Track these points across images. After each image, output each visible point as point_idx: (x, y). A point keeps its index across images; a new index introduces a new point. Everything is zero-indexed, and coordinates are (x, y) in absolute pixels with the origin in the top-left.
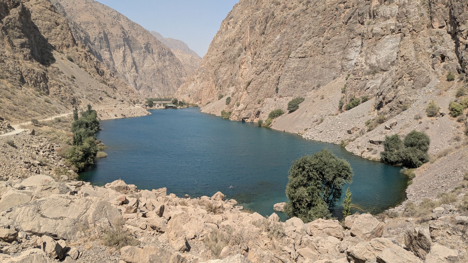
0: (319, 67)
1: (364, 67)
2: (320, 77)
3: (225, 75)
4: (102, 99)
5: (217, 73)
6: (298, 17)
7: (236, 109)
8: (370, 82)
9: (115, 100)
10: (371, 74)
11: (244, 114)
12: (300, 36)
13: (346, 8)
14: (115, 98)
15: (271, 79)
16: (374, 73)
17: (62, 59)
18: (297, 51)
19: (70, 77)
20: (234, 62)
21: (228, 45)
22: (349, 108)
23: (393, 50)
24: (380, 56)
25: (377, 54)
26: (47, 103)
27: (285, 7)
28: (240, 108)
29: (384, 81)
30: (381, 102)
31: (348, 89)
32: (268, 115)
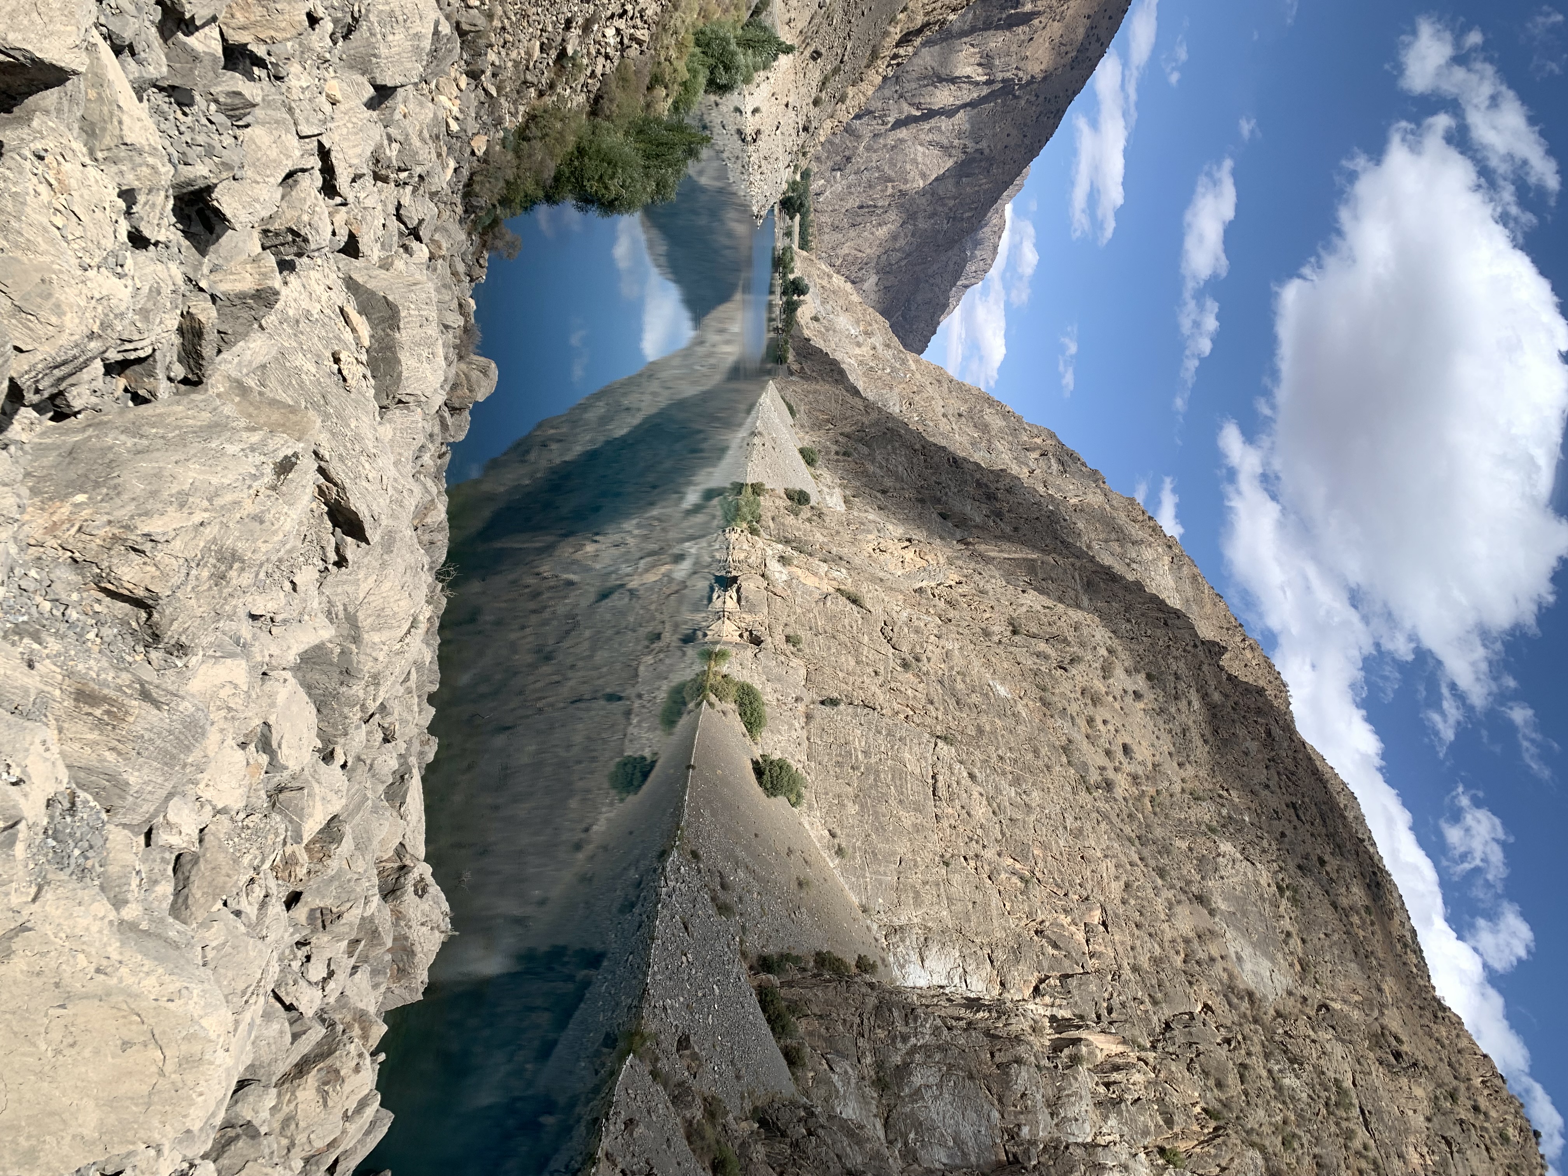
0: (902, 848)
1: (899, 1045)
2: (870, 855)
4: (814, 59)
6: (1064, 759)
7: (769, 552)
8: (850, 1071)
9: (811, 101)
10: (877, 1073)
11: (752, 586)
12: (1004, 773)
13: (1090, 930)
14: (816, 102)
15: (867, 681)
16: (881, 1084)
18: (957, 766)
22: (765, 997)
23: (951, 1144)
24: (936, 1098)
25: (940, 1086)
27: (1096, 701)
28: (774, 567)
29: (853, 1132)
30: (784, 1135)
31: (831, 993)
32: (749, 681)
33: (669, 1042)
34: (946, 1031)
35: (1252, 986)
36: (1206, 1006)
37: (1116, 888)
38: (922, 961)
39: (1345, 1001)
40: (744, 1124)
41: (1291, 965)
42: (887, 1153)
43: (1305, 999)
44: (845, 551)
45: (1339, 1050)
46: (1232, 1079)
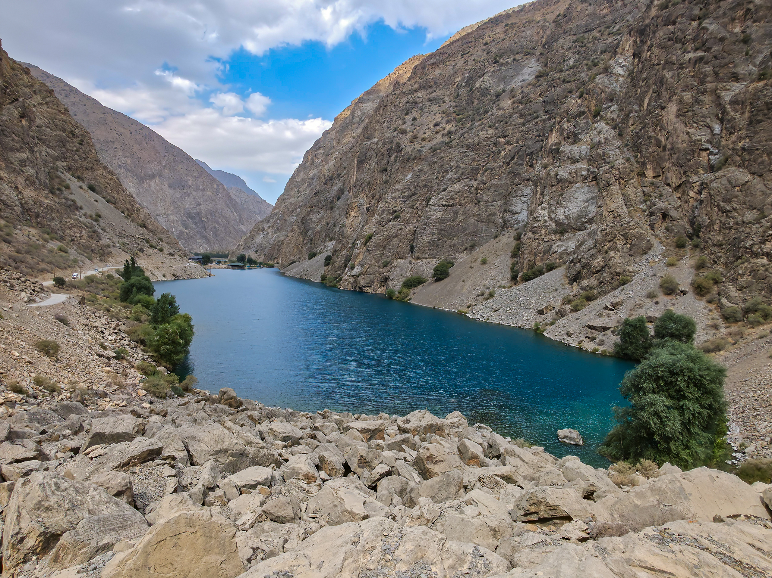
0: (472, 220)
1: (548, 224)
2: (475, 233)
3: (317, 225)
4: (143, 251)
5: (307, 221)
6: (439, 151)
7: (349, 273)
8: (557, 244)
9: (161, 253)
10: (559, 234)
11: (362, 281)
12: (443, 177)
13: (507, 143)
14: (161, 250)
15: (403, 233)
16: (562, 233)
17: (81, 187)
18: (440, 196)
19: (94, 216)
20: (332, 208)
21: (322, 184)
22: (527, 278)
23: (587, 204)
24: (569, 209)
25: (565, 208)
26: (62, 253)
27: (415, 137)
28: (355, 271)
29: (581, 244)
30: (579, 272)
31: (526, 252)
32: (402, 283)
33: (540, 318)
34: (543, 205)
35: (534, 76)
36: (540, 95)
37: (490, 131)
38: (517, 213)
39: (542, 37)
40: (574, 288)
41: (527, 59)
42: (589, 230)
43: (541, 54)
44: (351, 242)
45: (561, 41)
46: (568, 86)
